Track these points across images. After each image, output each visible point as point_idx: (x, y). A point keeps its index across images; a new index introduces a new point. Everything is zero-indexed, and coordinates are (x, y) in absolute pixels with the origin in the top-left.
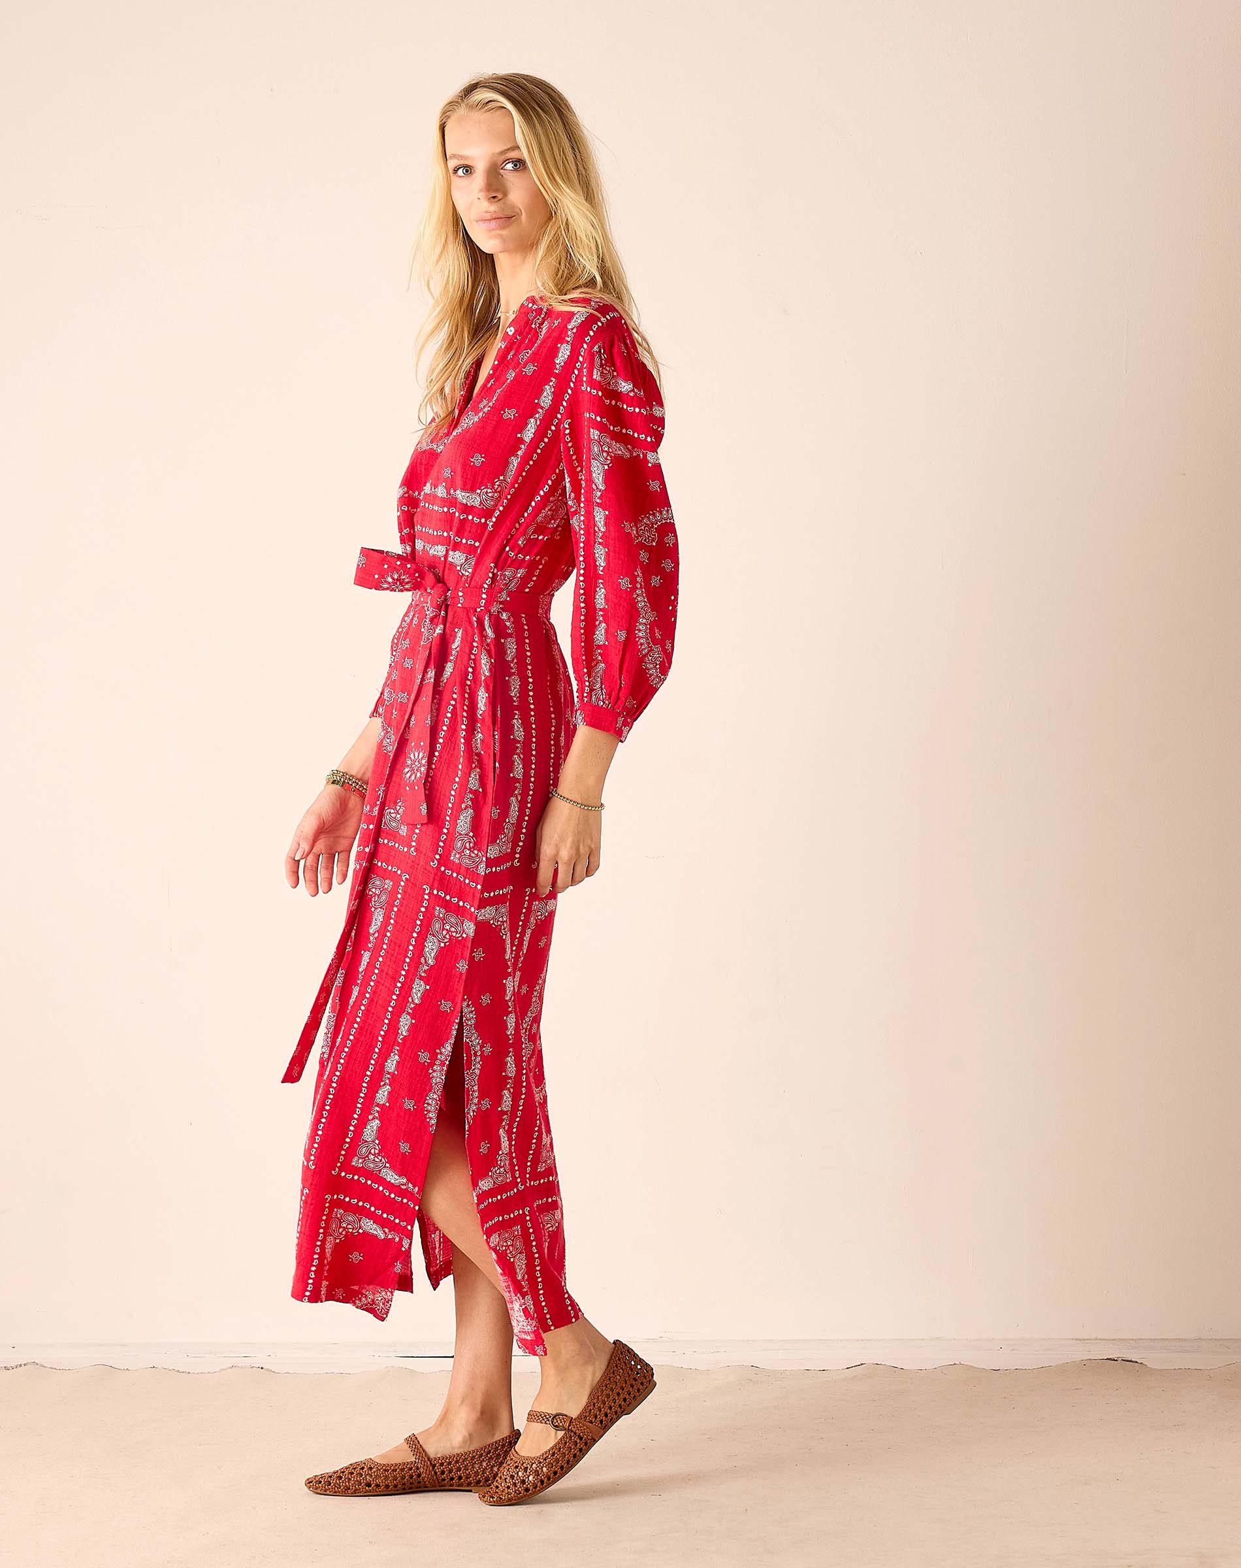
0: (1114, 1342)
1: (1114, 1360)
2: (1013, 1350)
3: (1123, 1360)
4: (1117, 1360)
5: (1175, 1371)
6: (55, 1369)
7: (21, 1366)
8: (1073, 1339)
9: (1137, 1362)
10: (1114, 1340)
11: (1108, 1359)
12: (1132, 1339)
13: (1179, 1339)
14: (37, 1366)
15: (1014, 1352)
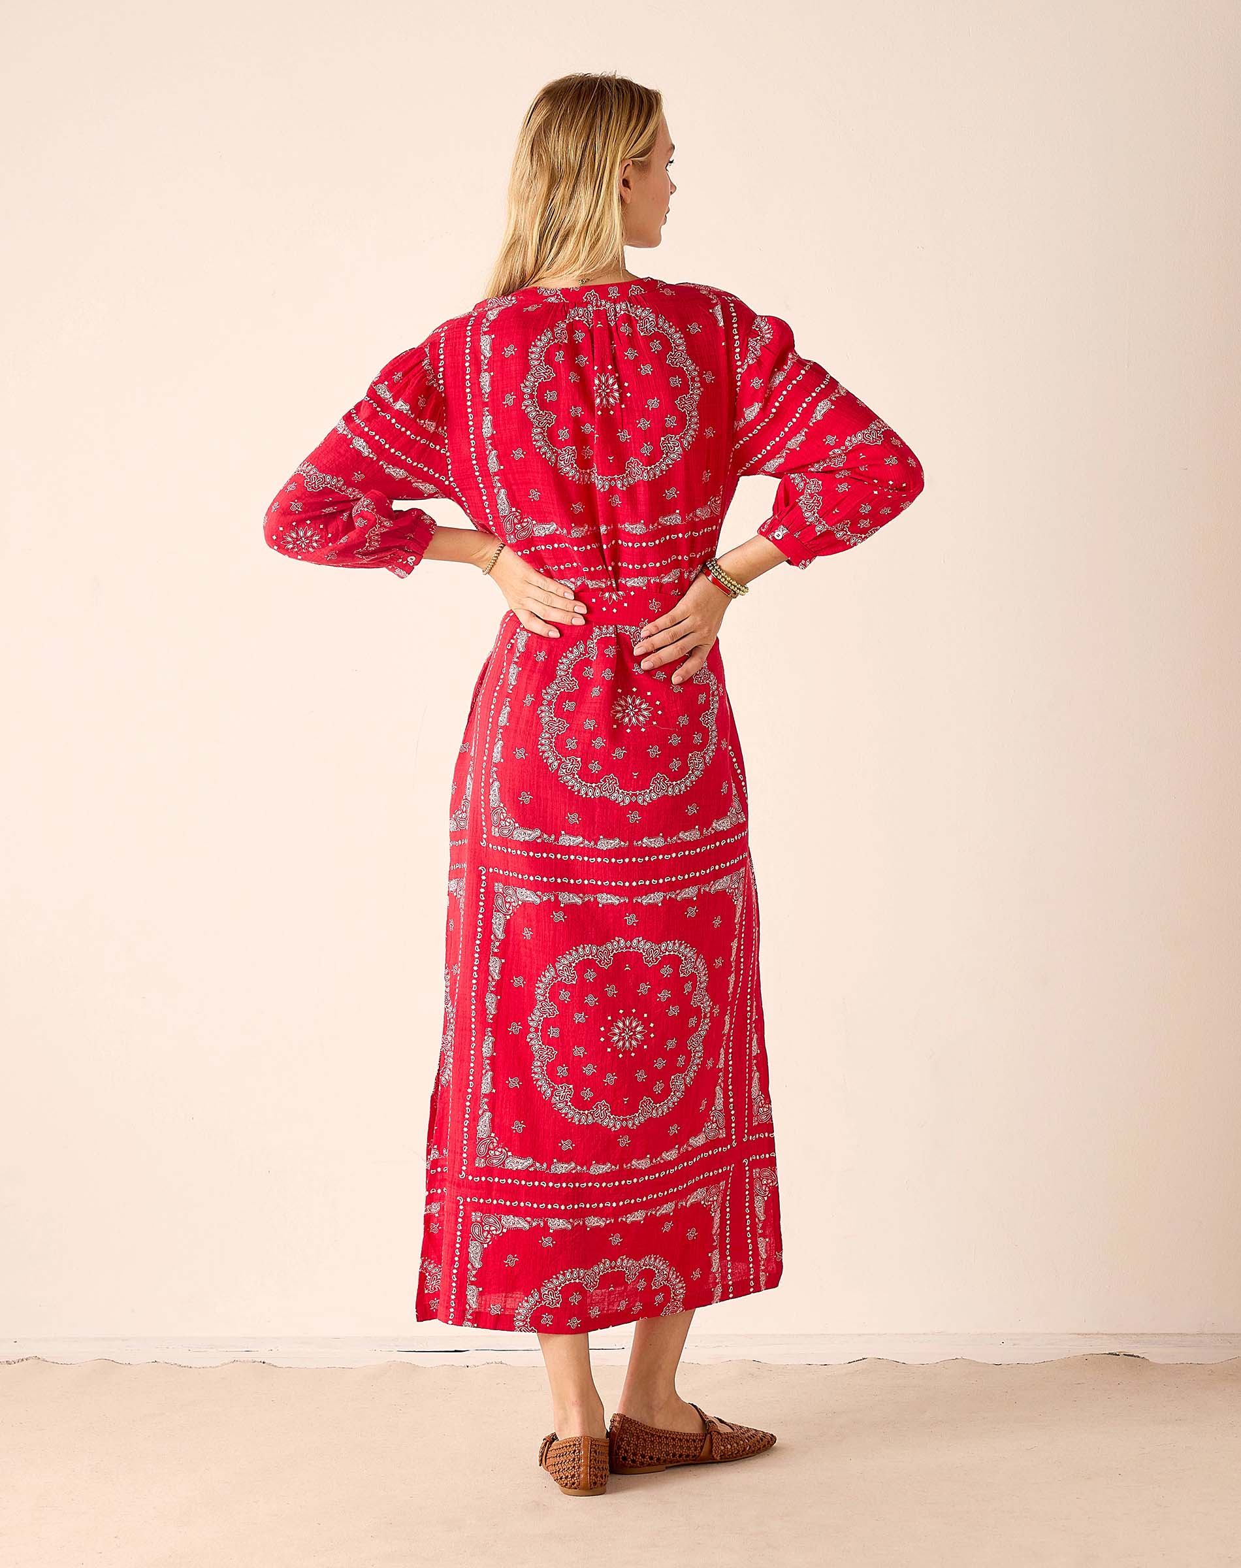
0: (1116, 1336)
1: (1116, 1355)
2: (1014, 1345)
3: (1125, 1355)
4: (1118, 1355)
5: (1177, 1366)
6: (57, 1363)
7: (23, 1360)
8: (1075, 1334)
9: (1139, 1357)
10: (1116, 1334)
11: (1110, 1354)
12: (1135, 1334)
13: (1181, 1334)
14: (39, 1361)
15: (1015, 1346)
